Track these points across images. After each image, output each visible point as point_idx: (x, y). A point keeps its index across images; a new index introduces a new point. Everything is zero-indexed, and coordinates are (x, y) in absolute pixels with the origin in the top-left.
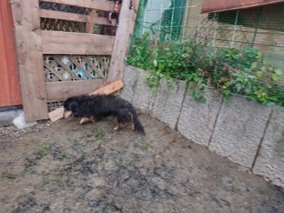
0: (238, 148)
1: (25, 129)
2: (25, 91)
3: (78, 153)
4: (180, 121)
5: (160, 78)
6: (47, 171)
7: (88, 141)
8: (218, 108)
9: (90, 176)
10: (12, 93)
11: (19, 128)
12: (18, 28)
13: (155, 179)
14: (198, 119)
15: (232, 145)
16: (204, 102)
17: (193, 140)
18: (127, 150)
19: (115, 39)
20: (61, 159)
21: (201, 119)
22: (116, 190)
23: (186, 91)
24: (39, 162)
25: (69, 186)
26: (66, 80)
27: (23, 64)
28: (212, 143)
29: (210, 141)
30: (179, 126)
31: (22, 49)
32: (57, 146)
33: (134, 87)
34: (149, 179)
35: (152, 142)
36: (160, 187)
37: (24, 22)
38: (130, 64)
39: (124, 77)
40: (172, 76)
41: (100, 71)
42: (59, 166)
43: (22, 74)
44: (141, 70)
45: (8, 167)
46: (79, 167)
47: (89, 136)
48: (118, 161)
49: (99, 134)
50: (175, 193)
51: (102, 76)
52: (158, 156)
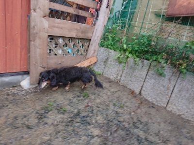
0: (190, 109)
1: (29, 89)
2: (33, 61)
3: (75, 109)
4: (144, 89)
5: (128, 57)
6: (56, 123)
7: (79, 100)
8: (175, 81)
9: (89, 127)
10: (22, 62)
11: (25, 88)
12: (33, 14)
13: (136, 131)
14: (159, 88)
15: (185, 107)
16: (164, 76)
17: (154, 102)
18: (109, 108)
19: (94, 28)
20: (63, 114)
21: (161, 88)
22: (111, 138)
23: (149, 68)
24: (48, 115)
25: (75, 135)
26: (60, 55)
27: (34, 41)
28: (169, 105)
29: (168, 104)
30: (142, 92)
31: (34, 30)
32: (58, 103)
33: (106, 62)
34: (132, 131)
35: (126, 102)
36: (141, 136)
37: (38, 10)
38: (103, 46)
39: (97, 55)
40: (137, 56)
41: (82, 50)
42: (63, 118)
43: (32, 48)
44: (112, 51)
45: (24, 119)
46: (79, 120)
47: (78, 96)
48: (105, 116)
49: (85, 95)
50: (153, 141)
51: (83, 53)
52: (133, 114)
